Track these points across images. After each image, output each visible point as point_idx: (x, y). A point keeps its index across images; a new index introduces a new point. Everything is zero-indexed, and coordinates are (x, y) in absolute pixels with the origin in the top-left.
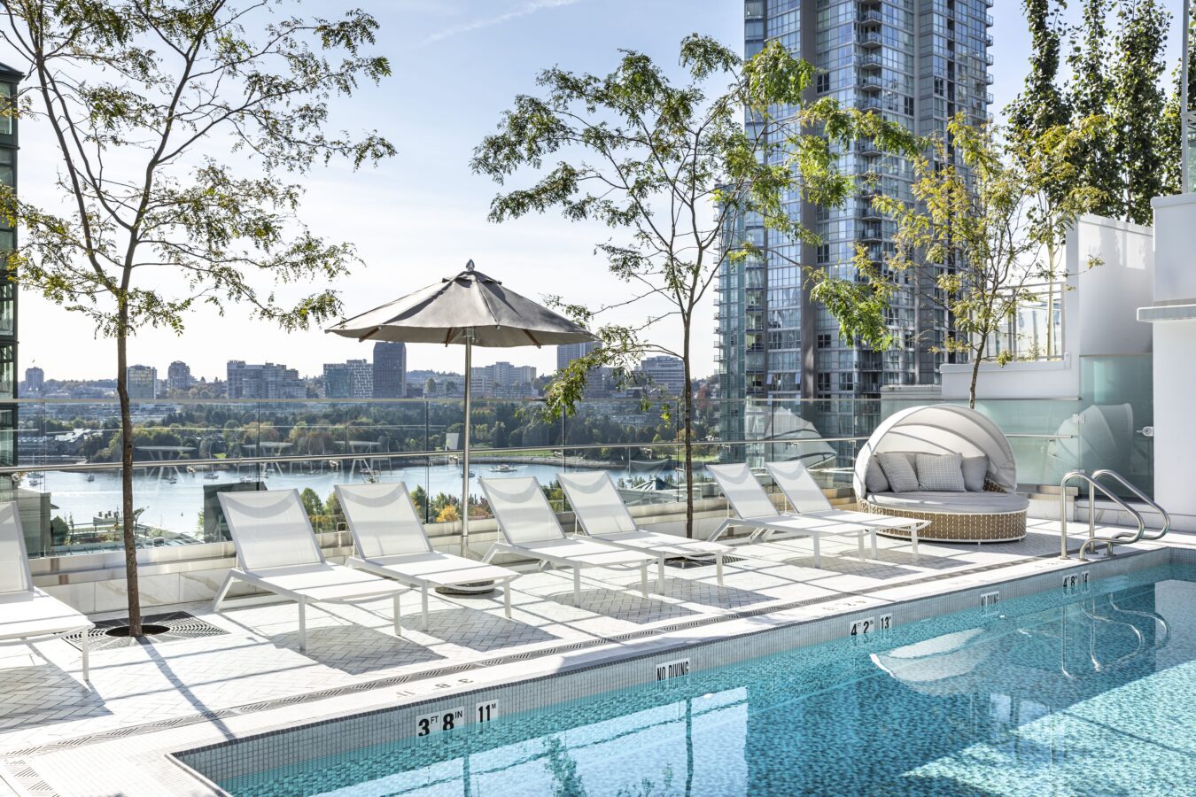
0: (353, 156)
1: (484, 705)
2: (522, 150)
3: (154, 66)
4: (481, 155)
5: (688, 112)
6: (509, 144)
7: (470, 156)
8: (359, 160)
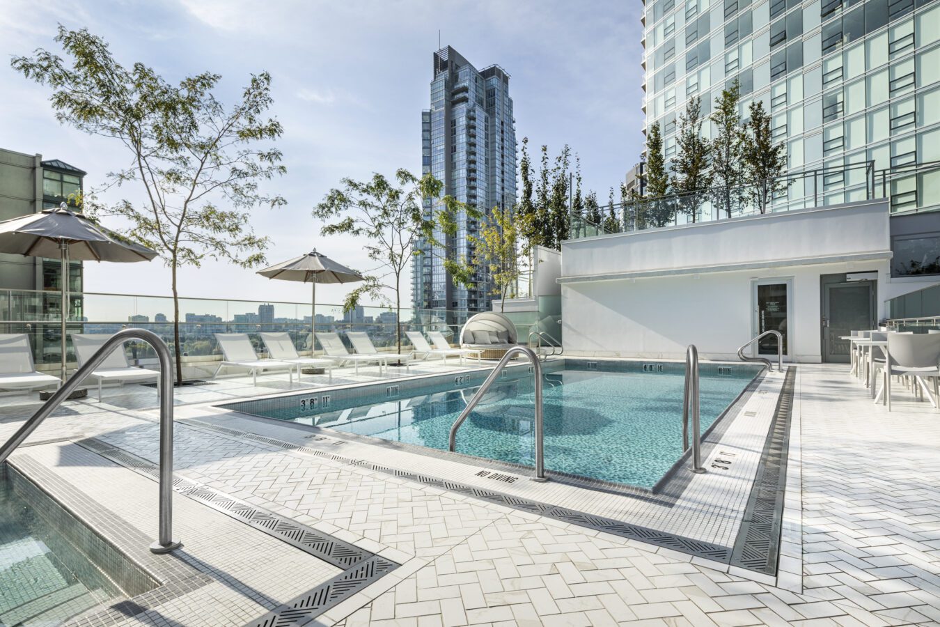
0: (270, 204)
1: (325, 396)
2: (333, 209)
3: (190, 163)
4: (316, 211)
5: (398, 197)
6: (327, 207)
7: (312, 210)
8: (273, 205)
